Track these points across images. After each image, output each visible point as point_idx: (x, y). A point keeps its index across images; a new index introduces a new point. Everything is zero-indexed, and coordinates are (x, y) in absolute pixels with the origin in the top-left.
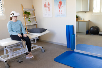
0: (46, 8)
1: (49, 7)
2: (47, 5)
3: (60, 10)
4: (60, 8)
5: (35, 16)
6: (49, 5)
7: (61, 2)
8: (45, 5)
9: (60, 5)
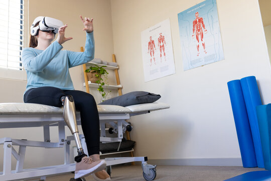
0: (152, 52)
1: (162, 47)
2: (156, 42)
3: (201, 43)
4: (199, 36)
5: (119, 83)
6: (161, 39)
7: (201, 20)
8: (151, 43)
9: (199, 30)
